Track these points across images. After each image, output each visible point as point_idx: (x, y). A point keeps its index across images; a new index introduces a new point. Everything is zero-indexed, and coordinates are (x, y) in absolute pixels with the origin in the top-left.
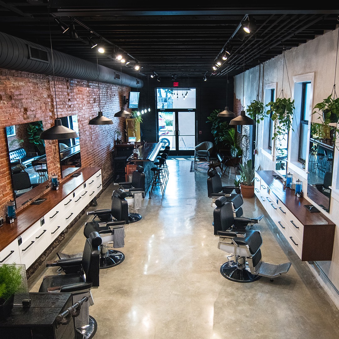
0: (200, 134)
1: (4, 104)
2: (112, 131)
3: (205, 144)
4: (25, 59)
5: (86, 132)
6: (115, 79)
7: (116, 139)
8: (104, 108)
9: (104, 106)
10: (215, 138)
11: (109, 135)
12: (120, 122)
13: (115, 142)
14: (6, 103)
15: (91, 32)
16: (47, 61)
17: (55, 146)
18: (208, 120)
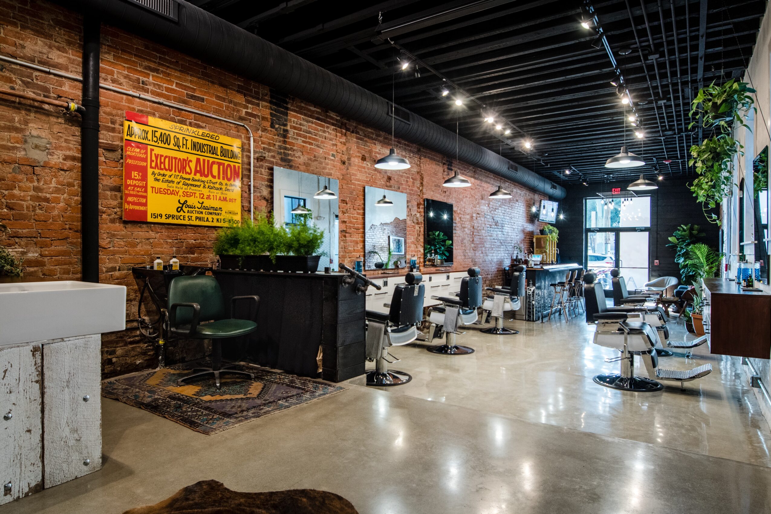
0: (655, 264)
1: (368, 165)
2: (510, 244)
3: (664, 280)
4: (385, 115)
5: (466, 229)
6: (509, 169)
7: (515, 258)
8: (497, 210)
9: (498, 209)
10: (680, 270)
11: (502, 247)
12: (525, 238)
13: (513, 260)
14: (369, 165)
15: (444, 80)
16: (409, 121)
17: (420, 228)
18: (670, 242)
